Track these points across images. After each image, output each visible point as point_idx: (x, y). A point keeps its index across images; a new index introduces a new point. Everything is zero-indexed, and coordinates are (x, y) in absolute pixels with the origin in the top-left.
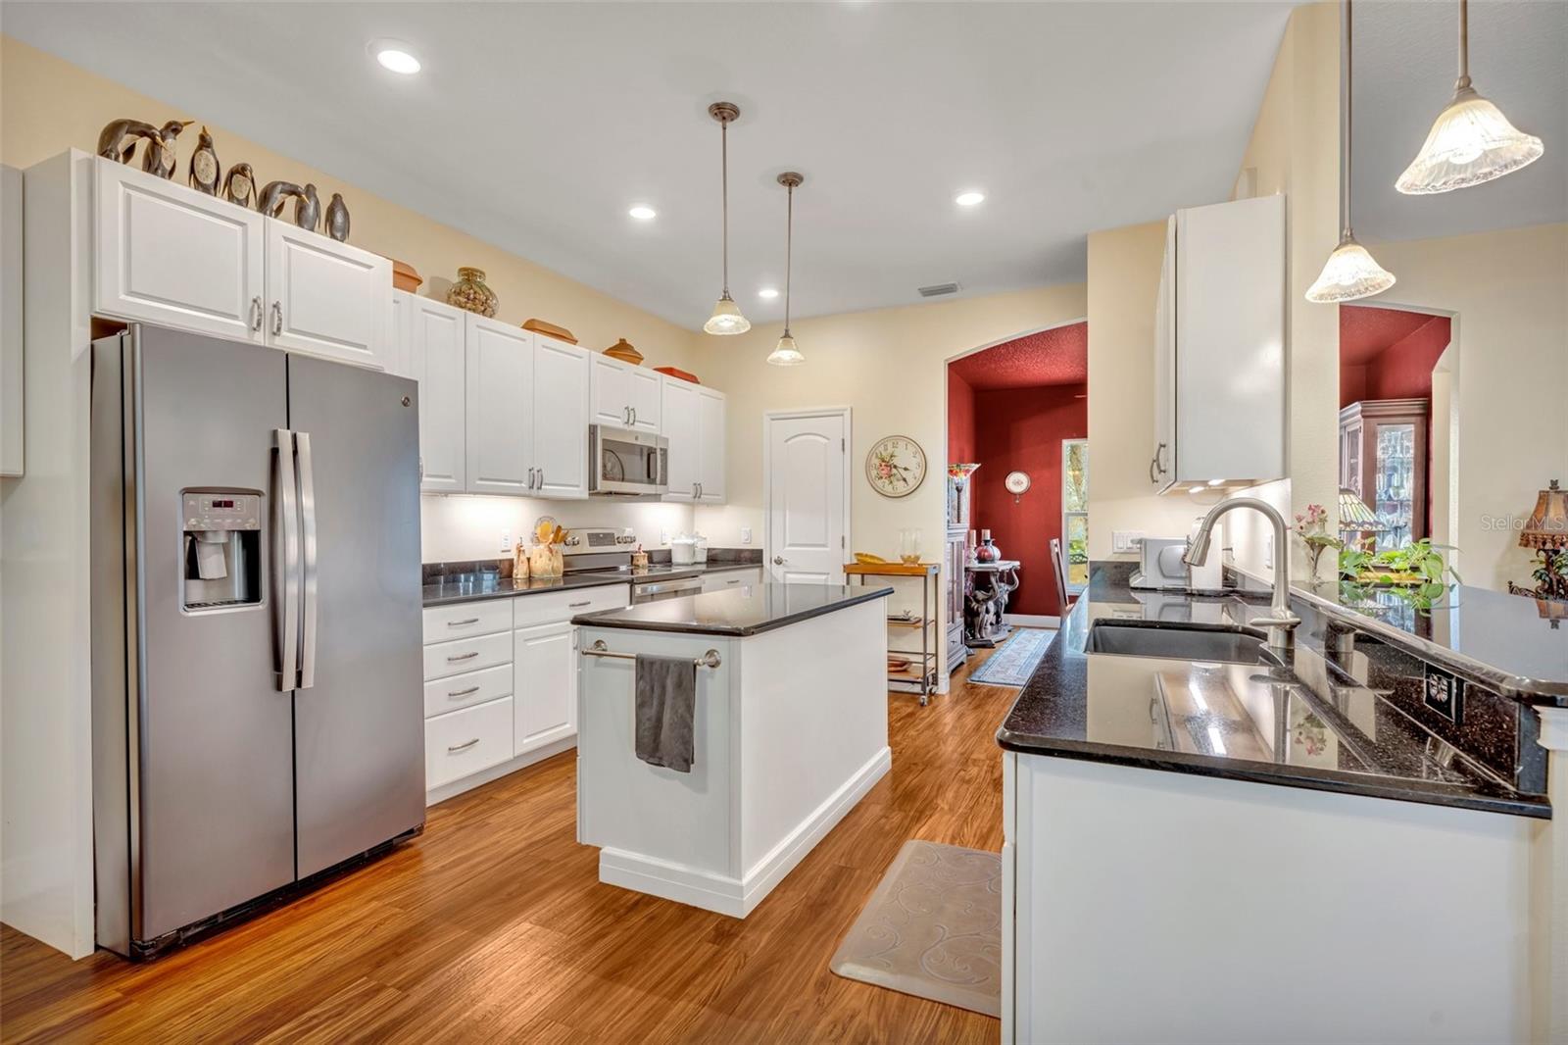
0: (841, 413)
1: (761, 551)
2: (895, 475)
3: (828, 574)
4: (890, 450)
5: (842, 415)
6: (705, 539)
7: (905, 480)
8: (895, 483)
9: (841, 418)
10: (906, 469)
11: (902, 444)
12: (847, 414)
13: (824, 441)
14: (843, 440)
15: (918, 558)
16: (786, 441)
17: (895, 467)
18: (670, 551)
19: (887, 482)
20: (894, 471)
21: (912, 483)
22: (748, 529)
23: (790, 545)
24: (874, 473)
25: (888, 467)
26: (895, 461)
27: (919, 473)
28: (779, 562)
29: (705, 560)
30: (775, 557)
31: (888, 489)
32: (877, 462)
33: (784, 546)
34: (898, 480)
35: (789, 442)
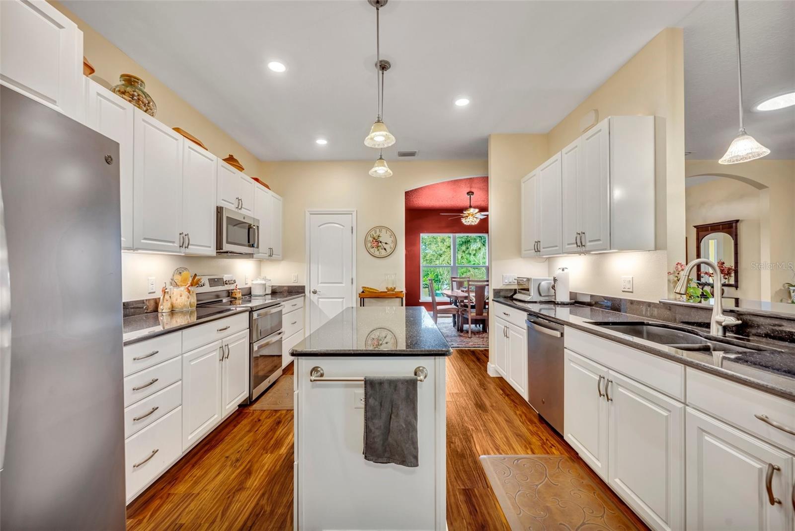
0: (351, 213)
1: (304, 286)
2: (380, 246)
3: (344, 298)
4: (378, 233)
5: (352, 214)
6: (270, 280)
7: (385, 249)
8: (381, 250)
9: (351, 215)
10: (386, 243)
11: (384, 231)
12: (354, 214)
13: (342, 227)
14: (352, 227)
15: (395, 288)
16: (319, 226)
17: (381, 242)
18: (250, 288)
19: (376, 250)
20: (380, 244)
21: (389, 250)
22: (296, 274)
23: (321, 283)
24: (369, 245)
25: (377, 242)
26: (380, 239)
27: (392, 245)
28: (315, 292)
29: (270, 292)
30: (312, 290)
31: (377, 253)
32: (371, 239)
33: (318, 284)
34: (382, 249)
35: (320, 227)
